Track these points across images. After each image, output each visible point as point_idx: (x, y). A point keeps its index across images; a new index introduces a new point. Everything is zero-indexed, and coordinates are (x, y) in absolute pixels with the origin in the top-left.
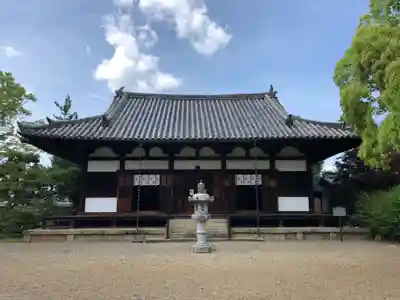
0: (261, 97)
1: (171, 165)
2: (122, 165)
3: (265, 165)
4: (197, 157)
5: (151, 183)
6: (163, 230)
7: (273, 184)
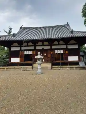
0: (64, 26)
1: (35, 48)
2: (21, 48)
3: (64, 47)
4: (43, 45)
5: (29, 53)
6: (31, 67)
7: (67, 52)
